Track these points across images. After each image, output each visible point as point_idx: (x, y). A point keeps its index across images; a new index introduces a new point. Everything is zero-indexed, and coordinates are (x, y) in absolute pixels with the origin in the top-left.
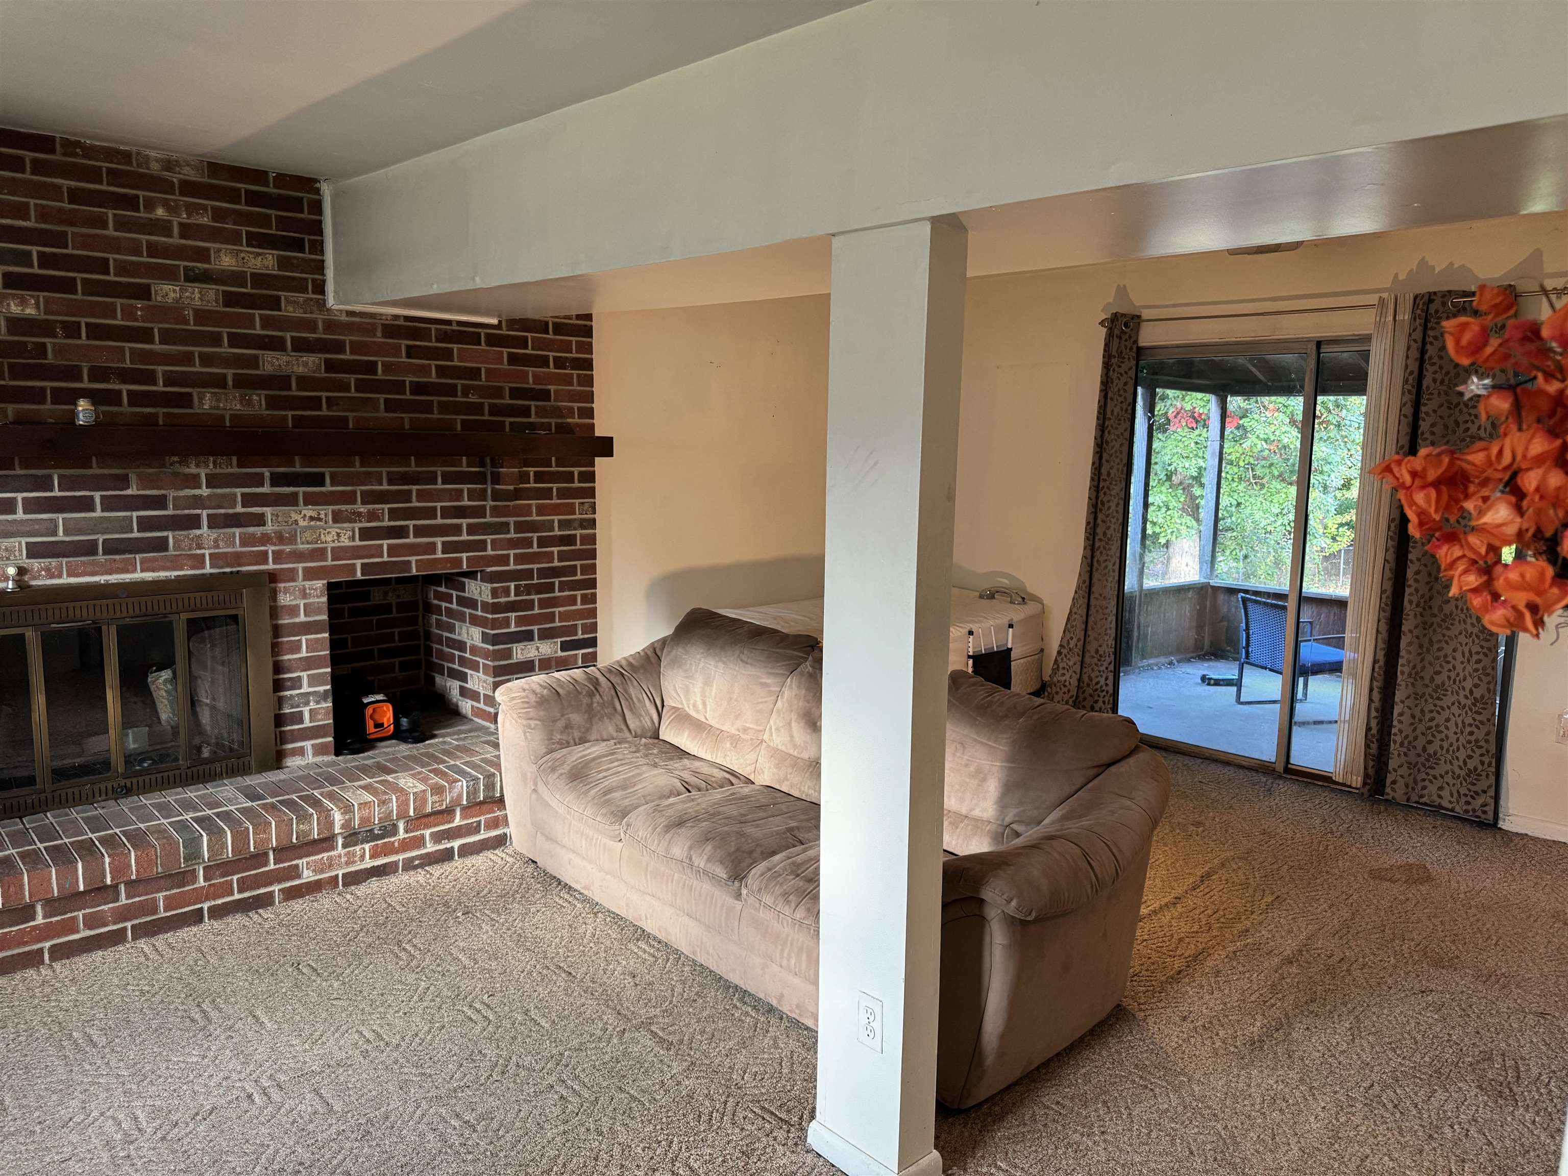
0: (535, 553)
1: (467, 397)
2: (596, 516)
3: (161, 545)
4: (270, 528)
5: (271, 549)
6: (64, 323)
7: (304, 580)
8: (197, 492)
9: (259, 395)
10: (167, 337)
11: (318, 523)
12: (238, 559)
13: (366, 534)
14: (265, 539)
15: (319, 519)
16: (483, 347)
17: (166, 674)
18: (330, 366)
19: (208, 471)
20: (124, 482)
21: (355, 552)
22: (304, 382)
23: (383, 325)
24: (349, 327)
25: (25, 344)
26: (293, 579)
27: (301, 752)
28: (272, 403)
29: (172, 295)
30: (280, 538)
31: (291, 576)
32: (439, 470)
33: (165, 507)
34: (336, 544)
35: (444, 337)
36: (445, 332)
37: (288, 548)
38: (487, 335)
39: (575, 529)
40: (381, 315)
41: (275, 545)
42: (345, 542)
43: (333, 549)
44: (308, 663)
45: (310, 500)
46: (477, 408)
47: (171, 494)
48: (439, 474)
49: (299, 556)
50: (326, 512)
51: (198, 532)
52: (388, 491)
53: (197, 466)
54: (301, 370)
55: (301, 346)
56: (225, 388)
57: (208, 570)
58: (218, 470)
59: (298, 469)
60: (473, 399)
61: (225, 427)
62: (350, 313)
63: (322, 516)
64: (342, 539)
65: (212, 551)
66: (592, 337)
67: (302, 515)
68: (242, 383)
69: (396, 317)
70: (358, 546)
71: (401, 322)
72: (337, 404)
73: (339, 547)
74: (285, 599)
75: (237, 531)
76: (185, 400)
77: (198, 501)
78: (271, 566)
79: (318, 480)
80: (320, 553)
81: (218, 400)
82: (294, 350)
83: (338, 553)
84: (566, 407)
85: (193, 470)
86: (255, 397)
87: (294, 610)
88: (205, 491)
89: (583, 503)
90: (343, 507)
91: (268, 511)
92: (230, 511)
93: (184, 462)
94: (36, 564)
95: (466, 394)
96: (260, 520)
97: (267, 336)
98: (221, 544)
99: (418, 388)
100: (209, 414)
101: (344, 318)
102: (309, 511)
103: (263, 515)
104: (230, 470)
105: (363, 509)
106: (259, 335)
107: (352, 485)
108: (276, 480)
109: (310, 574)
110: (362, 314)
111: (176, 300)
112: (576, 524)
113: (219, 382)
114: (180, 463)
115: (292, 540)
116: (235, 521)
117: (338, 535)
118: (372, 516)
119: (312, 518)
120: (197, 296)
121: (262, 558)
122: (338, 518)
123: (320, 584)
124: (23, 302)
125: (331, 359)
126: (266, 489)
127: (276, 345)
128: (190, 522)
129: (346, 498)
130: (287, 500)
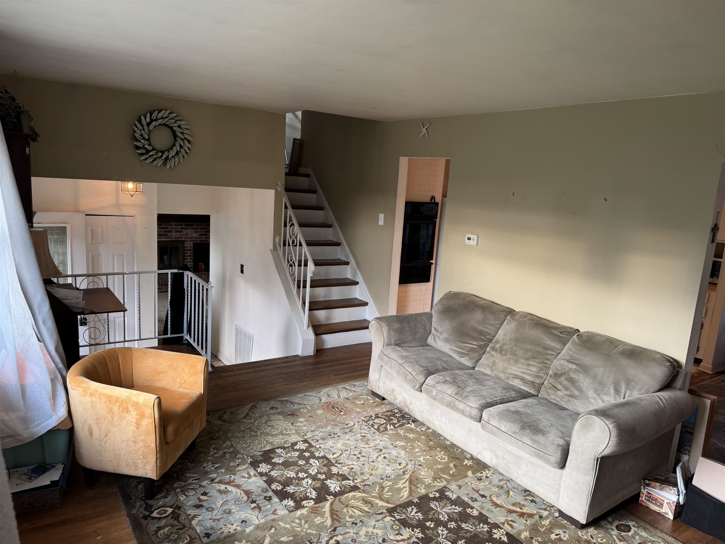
3: (167, 235)
4: (184, 233)
5: (184, 236)
12: (178, 238)
13: (200, 235)
14: (183, 235)
15: (192, 232)
17: (166, 256)
19: (175, 223)
21: (198, 238)
26: (187, 242)
30: (185, 235)
42: (196, 236)
44: (189, 256)
45: (191, 229)
47: (169, 227)
49: (188, 238)
50: (194, 231)
57: (174, 239)
59: (189, 223)
65: (174, 236)
67: (189, 231)
74: (186, 245)
75: (179, 233)
77: (173, 228)
78: (184, 239)
79: (192, 225)
80: (192, 238)
83: (195, 238)
87: (187, 247)
88: (174, 227)
91: (184, 230)
92: (178, 230)
93: (171, 222)
96: (182, 232)
98: (176, 235)
102: (190, 231)
104: (178, 223)
105: (200, 230)
108: (185, 225)
109: (190, 241)
115: (188, 235)
116: (178, 232)
118: (201, 232)
121: (182, 238)
122: (195, 232)
123: (192, 243)
126: (184, 227)
128: (172, 232)
129: (198, 229)
130: (188, 229)
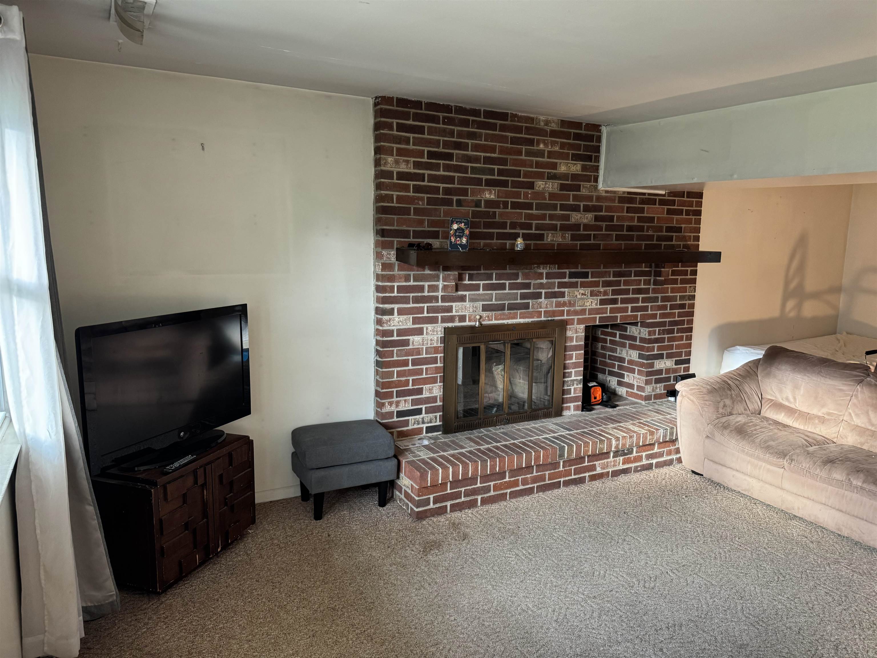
0: (668, 313)
1: (648, 232)
2: (695, 294)
3: (526, 306)
4: (566, 299)
5: (566, 309)
6: (503, 201)
7: (577, 324)
8: (542, 281)
9: (568, 234)
10: (539, 207)
11: (585, 297)
12: (553, 313)
13: (603, 302)
14: (564, 304)
15: (585, 295)
16: (657, 206)
17: (501, 368)
18: (597, 218)
19: (546, 271)
20: (516, 277)
21: (597, 311)
22: (587, 227)
23: (619, 197)
24: (606, 199)
25: (489, 212)
26: (573, 324)
27: (569, 408)
28: (574, 238)
29: (542, 186)
30: (570, 304)
31: (572, 322)
32: (633, 270)
33: (530, 289)
34: (591, 307)
35: (643, 202)
36: (643, 199)
37: (572, 309)
38: (660, 200)
39: (686, 301)
40: (618, 192)
41: (567, 307)
42: (594, 306)
43: (589, 309)
44: (575, 365)
45: (582, 285)
46: (651, 237)
47: (533, 282)
48: (633, 271)
49: (576, 313)
50: (588, 291)
51: (540, 300)
52: (613, 281)
53: (543, 269)
54: (585, 221)
55: (587, 209)
56: (556, 230)
57: (543, 319)
58: (551, 271)
59: (579, 270)
60: (650, 233)
61: (555, 250)
62: (607, 192)
63: (586, 293)
64: (593, 305)
65: (545, 309)
66: (702, 198)
67: (579, 293)
68: (563, 228)
69: (624, 192)
70: (599, 308)
71: (626, 195)
72: (598, 238)
73: (591, 309)
74: (569, 334)
75: (554, 300)
76: (541, 237)
77: (541, 286)
78: (565, 317)
79: (586, 275)
80: (584, 311)
81: (554, 237)
82: (583, 211)
83: (592, 311)
84: (688, 236)
85: (541, 271)
86: (567, 235)
87: (571, 339)
88: (544, 281)
89: (691, 287)
90: (595, 289)
91: (566, 290)
92: (553, 290)
93: (539, 267)
94: (485, 314)
95: (647, 231)
96: (562, 295)
97: (574, 204)
98: (548, 306)
99: (630, 228)
100: (550, 244)
101: (604, 194)
102: (582, 291)
103: (564, 292)
104: (554, 271)
105: (602, 290)
106: (571, 204)
107: (599, 278)
108: (572, 276)
109: (580, 322)
110: (611, 192)
111: (543, 189)
112: (687, 298)
113: (554, 228)
114: (537, 267)
115: (574, 305)
116: (555, 295)
117: (592, 302)
118: (605, 293)
119: (583, 294)
120: (551, 186)
121: (562, 313)
122: (592, 294)
123: (582, 326)
124: (490, 193)
125: (597, 215)
126: (566, 280)
127: (577, 209)
128: (538, 296)
129: (596, 284)
130: (574, 285)
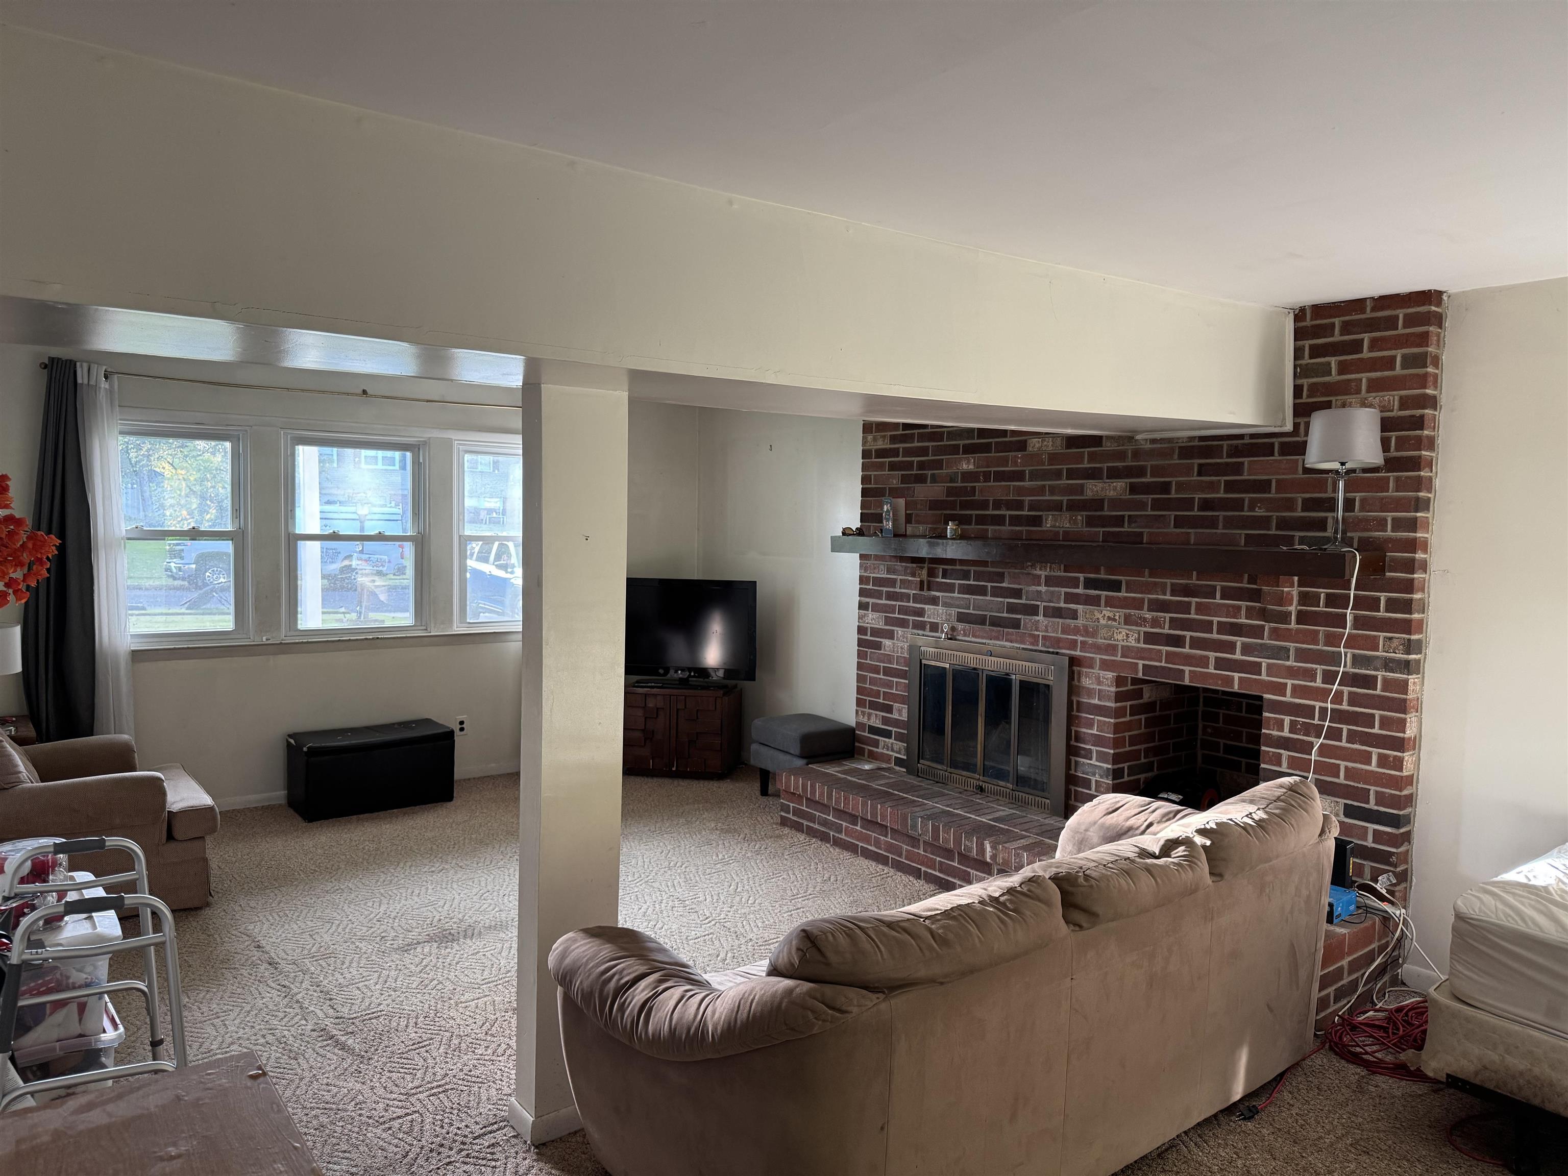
0: (1317, 688)
1: (1254, 511)
3: (1016, 624)
4: (1080, 622)
5: (1079, 639)
6: (984, 472)
7: (1099, 669)
8: (1039, 588)
9: (1082, 516)
10: (1034, 476)
11: (1114, 623)
12: (1057, 642)
13: (1150, 638)
14: (1076, 631)
15: (1115, 620)
16: (1277, 457)
18: (1133, 489)
19: (1046, 573)
20: (1000, 577)
21: (1140, 654)
22: (1116, 503)
23: (1180, 447)
24: (1151, 453)
25: (966, 487)
26: (1091, 667)
28: (1090, 522)
29: (1037, 445)
30: (1086, 632)
31: (1090, 664)
32: (1219, 585)
33: (1020, 598)
34: (1125, 643)
35: (1236, 452)
36: (1236, 447)
37: (1090, 640)
38: (1282, 445)
39: (1376, 669)
40: (1178, 438)
41: (1083, 636)
42: (1132, 642)
43: (1123, 646)
44: (1099, 741)
45: (1110, 603)
46: (1264, 522)
47: (1025, 588)
48: (1218, 588)
49: (1098, 648)
50: (1119, 613)
51: (1037, 618)
52: (1170, 601)
53: (1041, 569)
54: (1112, 494)
55: (1114, 474)
56: (1061, 511)
57: (1041, 648)
58: (1052, 573)
59: (1103, 576)
60: (1259, 512)
61: (1060, 541)
62: (1153, 441)
63: (1117, 618)
64: (1130, 639)
65: (1044, 634)
67: (1103, 615)
68: (1073, 507)
69: (1192, 439)
70: (1142, 648)
71: (1196, 443)
72: (1135, 522)
73: (1127, 646)
74: (1084, 682)
75: (1061, 621)
76: (1036, 521)
77: (1040, 596)
78: (1077, 653)
79: (1115, 586)
80: (1111, 649)
81: (1056, 520)
82: (1108, 478)
83: (1127, 651)
84: (1375, 519)
85: (1038, 572)
86: (1079, 518)
87: (1092, 693)
88: (1044, 589)
90: (1133, 612)
91: (1080, 608)
92: (1057, 605)
93: (1033, 566)
94: (960, 626)
95: (1251, 508)
96: (1074, 615)
97: (1090, 468)
98: (1050, 630)
99: (1206, 505)
100: (1051, 531)
101: (1148, 446)
102: (1108, 612)
103: (1076, 611)
104: (1059, 574)
105: (1148, 615)
106: (1086, 468)
107: (1142, 593)
108: (1089, 584)
109: (1105, 665)
110: (1162, 440)
111: (1039, 449)
112: (1378, 664)
113: (1057, 507)
114: (1031, 566)
115: (1095, 635)
116: (1057, 613)
117: (1127, 635)
118: (1155, 623)
119: (1109, 618)
120: (1051, 443)
121: (1074, 645)
122: (1128, 620)
123: (1110, 675)
124: (968, 463)
125: (1134, 483)
126: (1080, 591)
127: (1093, 474)
128: (1033, 610)
129: (1137, 604)
130: (1094, 601)
